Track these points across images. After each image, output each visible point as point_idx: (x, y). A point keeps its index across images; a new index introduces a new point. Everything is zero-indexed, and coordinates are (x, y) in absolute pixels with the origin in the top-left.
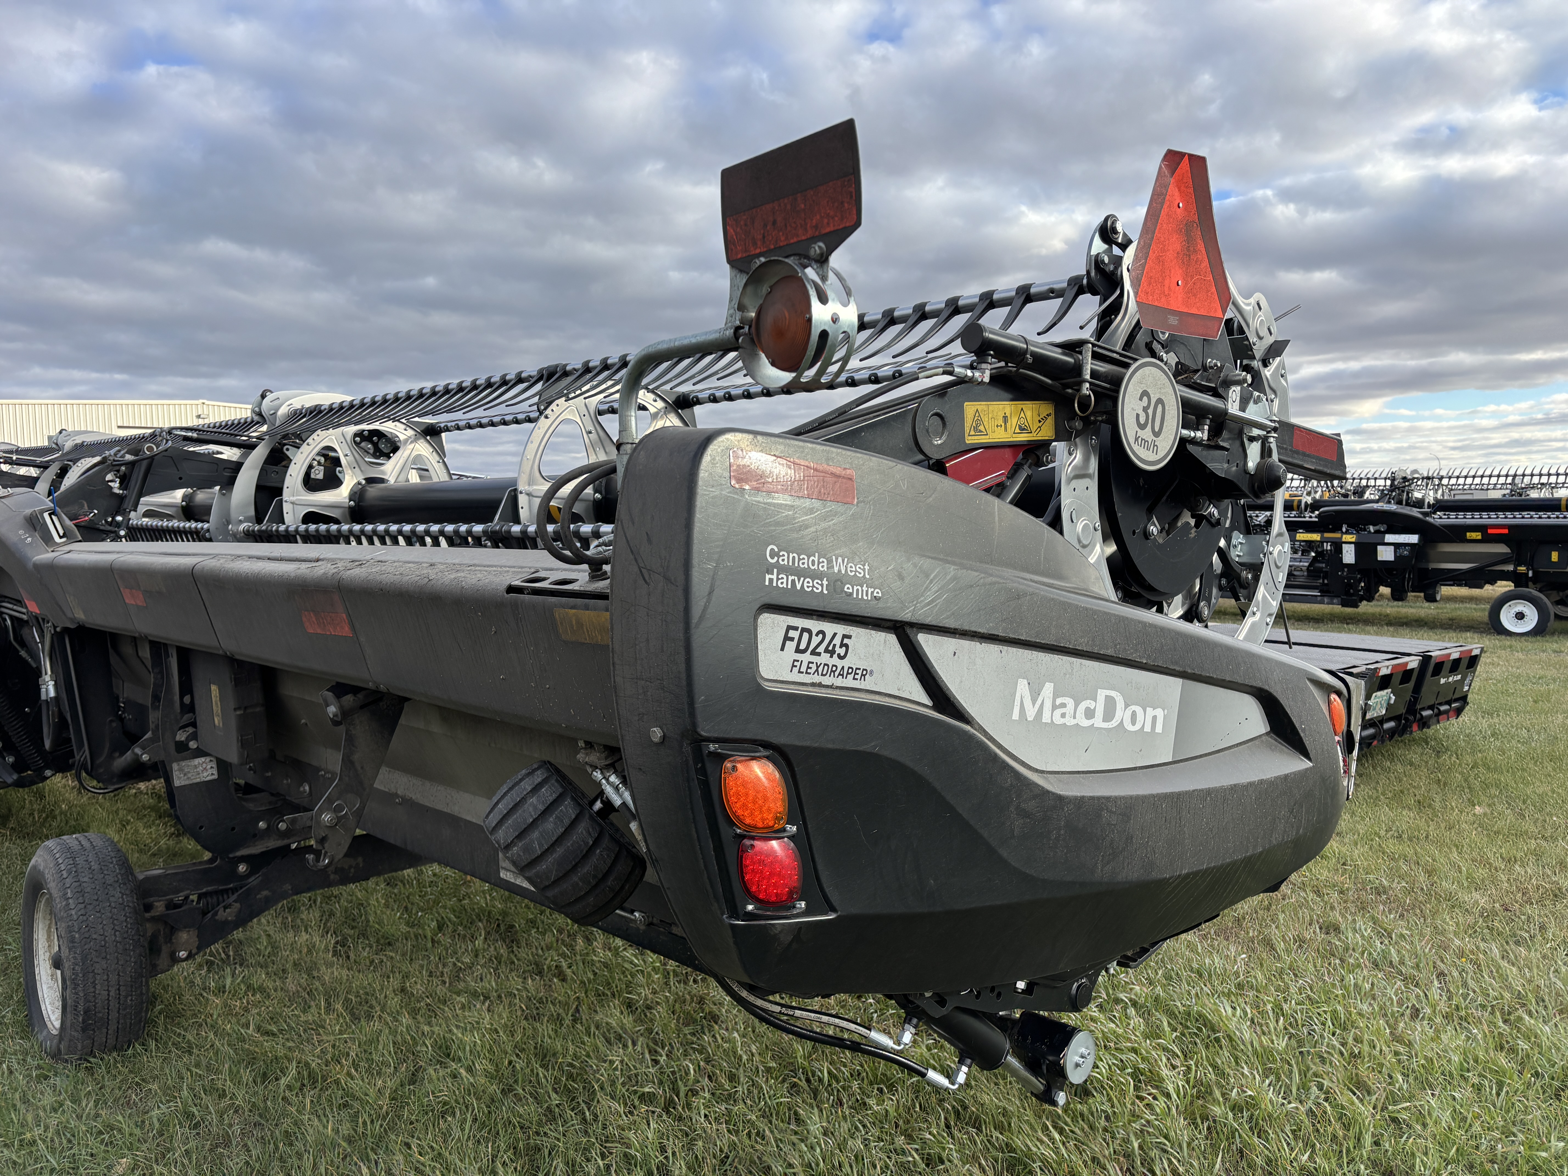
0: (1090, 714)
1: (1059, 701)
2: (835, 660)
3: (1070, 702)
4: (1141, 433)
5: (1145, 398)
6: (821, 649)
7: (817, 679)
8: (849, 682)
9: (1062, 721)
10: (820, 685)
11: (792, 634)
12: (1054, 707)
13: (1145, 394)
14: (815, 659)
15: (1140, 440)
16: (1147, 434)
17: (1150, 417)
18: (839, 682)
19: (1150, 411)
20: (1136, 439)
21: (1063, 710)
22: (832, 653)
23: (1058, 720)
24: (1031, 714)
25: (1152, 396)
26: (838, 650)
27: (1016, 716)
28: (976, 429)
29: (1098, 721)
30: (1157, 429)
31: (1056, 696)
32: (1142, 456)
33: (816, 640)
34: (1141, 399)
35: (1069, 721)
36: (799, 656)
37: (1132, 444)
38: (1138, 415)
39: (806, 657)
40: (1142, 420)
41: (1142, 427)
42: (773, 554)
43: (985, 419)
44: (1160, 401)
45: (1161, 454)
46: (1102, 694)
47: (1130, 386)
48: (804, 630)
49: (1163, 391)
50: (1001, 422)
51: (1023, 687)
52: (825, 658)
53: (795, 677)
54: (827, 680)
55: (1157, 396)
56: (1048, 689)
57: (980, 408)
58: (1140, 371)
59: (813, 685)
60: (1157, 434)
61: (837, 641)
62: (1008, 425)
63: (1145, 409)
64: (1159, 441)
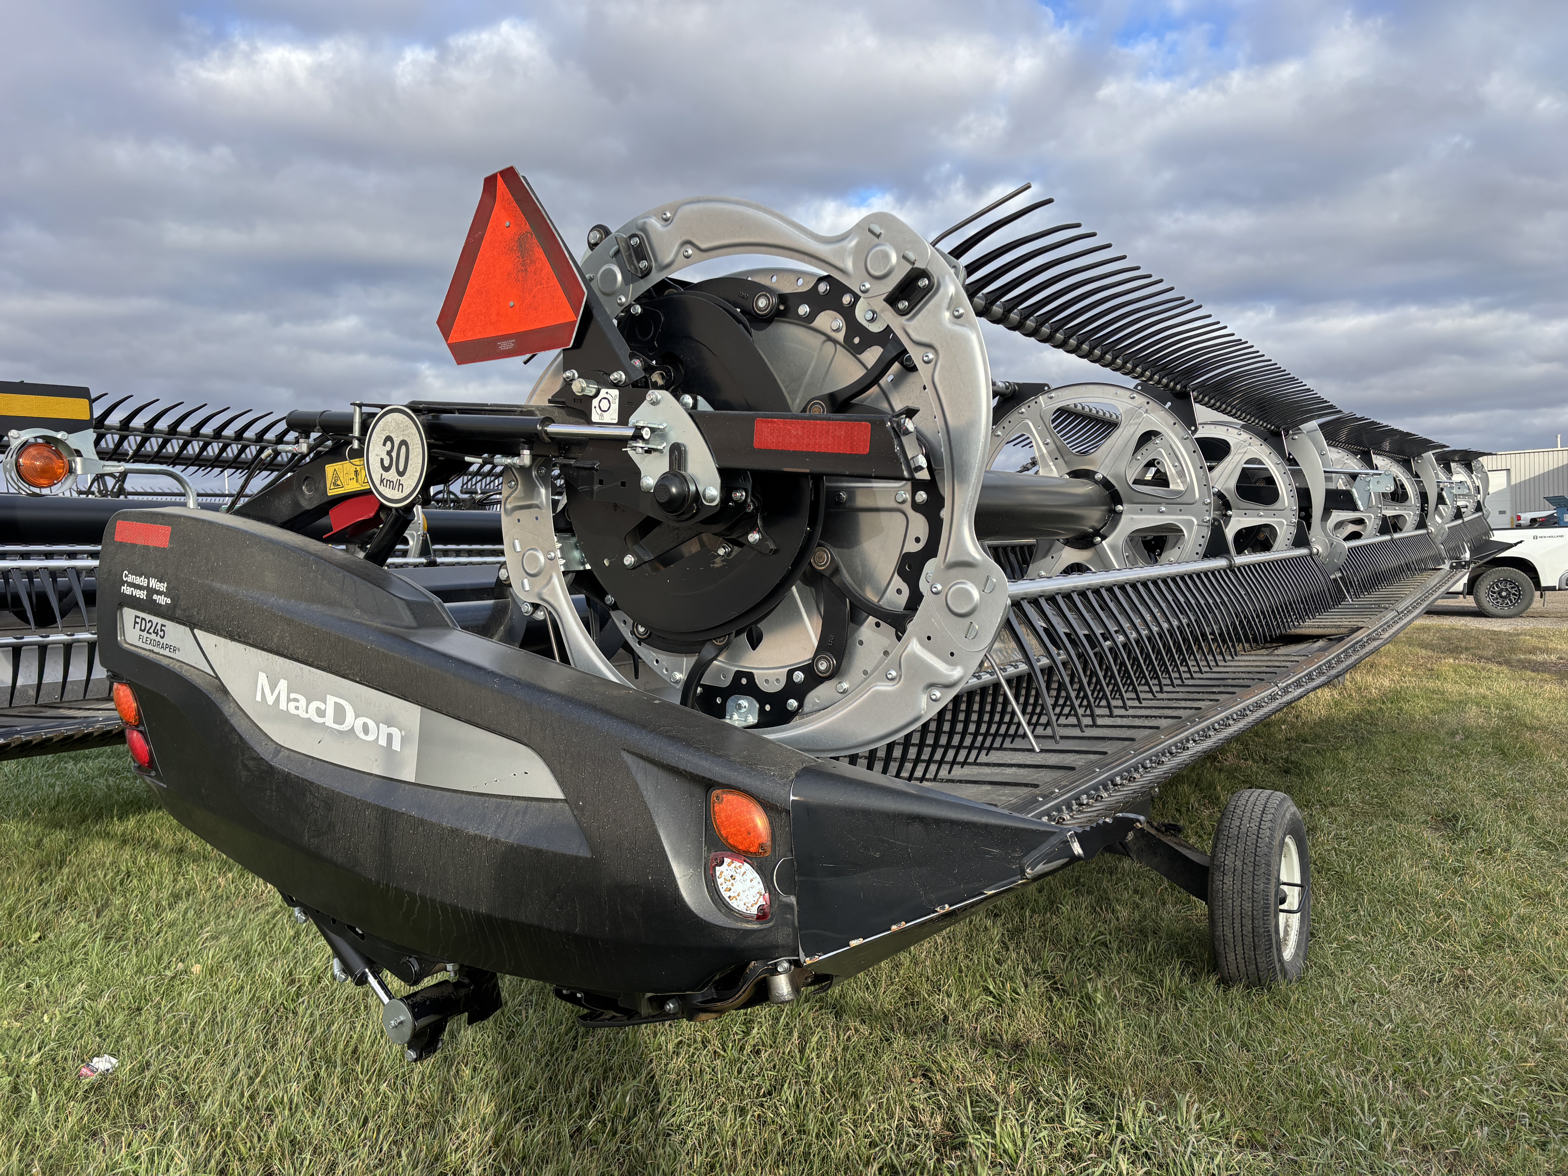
0: (321, 713)
1: (292, 696)
2: (158, 639)
3: (303, 701)
4: (386, 475)
5: (389, 443)
6: (151, 631)
7: (151, 648)
8: (166, 652)
9: (295, 712)
10: (153, 651)
11: (138, 620)
12: (289, 700)
13: (389, 439)
14: (148, 635)
15: (385, 481)
16: (392, 475)
17: (394, 459)
18: (162, 651)
19: (394, 454)
20: (382, 481)
21: (297, 704)
22: (157, 634)
23: (292, 711)
24: (271, 700)
25: (395, 439)
26: (160, 633)
27: (259, 698)
28: (335, 484)
29: (329, 720)
30: (401, 469)
31: (289, 691)
32: (388, 496)
33: (149, 625)
34: (384, 444)
35: (304, 715)
36: (142, 633)
37: (378, 486)
38: (382, 460)
39: (145, 634)
40: (386, 464)
41: (387, 469)
42: (126, 576)
43: (341, 475)
44: (404, 443)
45: (407, 491)
46: (331, 700)
47: (374, 434)
48: (143, 619)
49: (406, 432)
50: (353, 476)
51: (263, 679)
52: (153, 636)
53: (140, 644)
54: (156, 649)
55: (401, 438)
56: (283, 685)
57: (336, 467)
58: (383, 420)
59: (150, 650)
60: (401, 474)
61: (159, 627)
62: (359, 477)
63: (389, 453)
64: (403, 480)
